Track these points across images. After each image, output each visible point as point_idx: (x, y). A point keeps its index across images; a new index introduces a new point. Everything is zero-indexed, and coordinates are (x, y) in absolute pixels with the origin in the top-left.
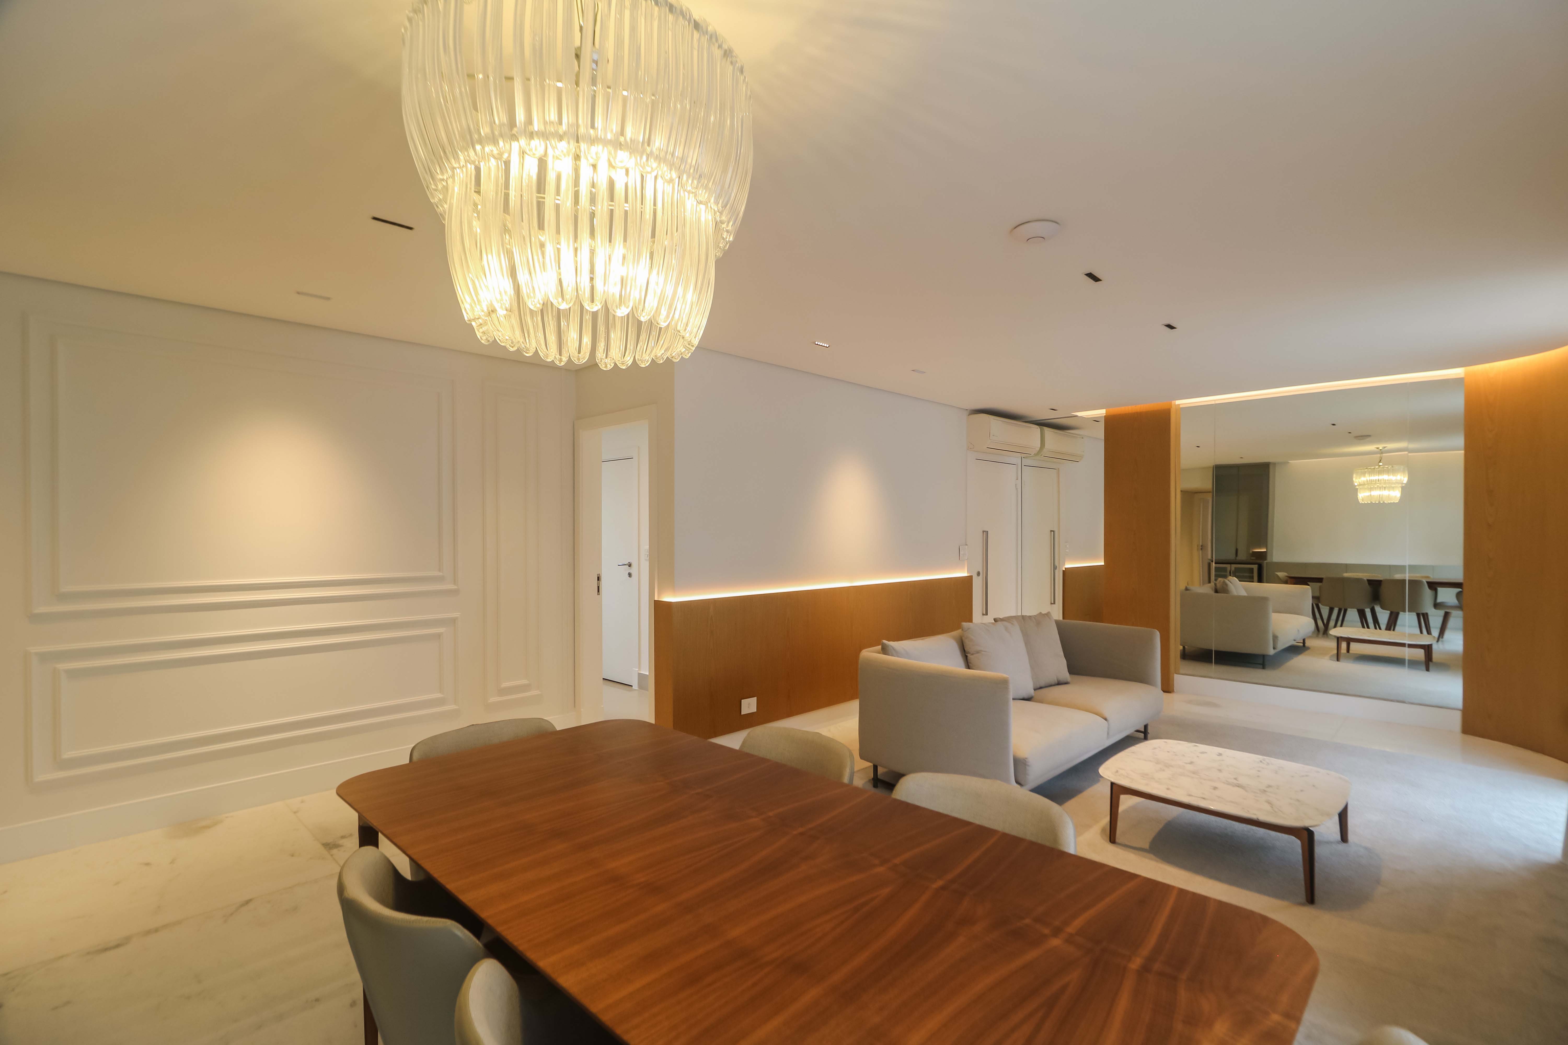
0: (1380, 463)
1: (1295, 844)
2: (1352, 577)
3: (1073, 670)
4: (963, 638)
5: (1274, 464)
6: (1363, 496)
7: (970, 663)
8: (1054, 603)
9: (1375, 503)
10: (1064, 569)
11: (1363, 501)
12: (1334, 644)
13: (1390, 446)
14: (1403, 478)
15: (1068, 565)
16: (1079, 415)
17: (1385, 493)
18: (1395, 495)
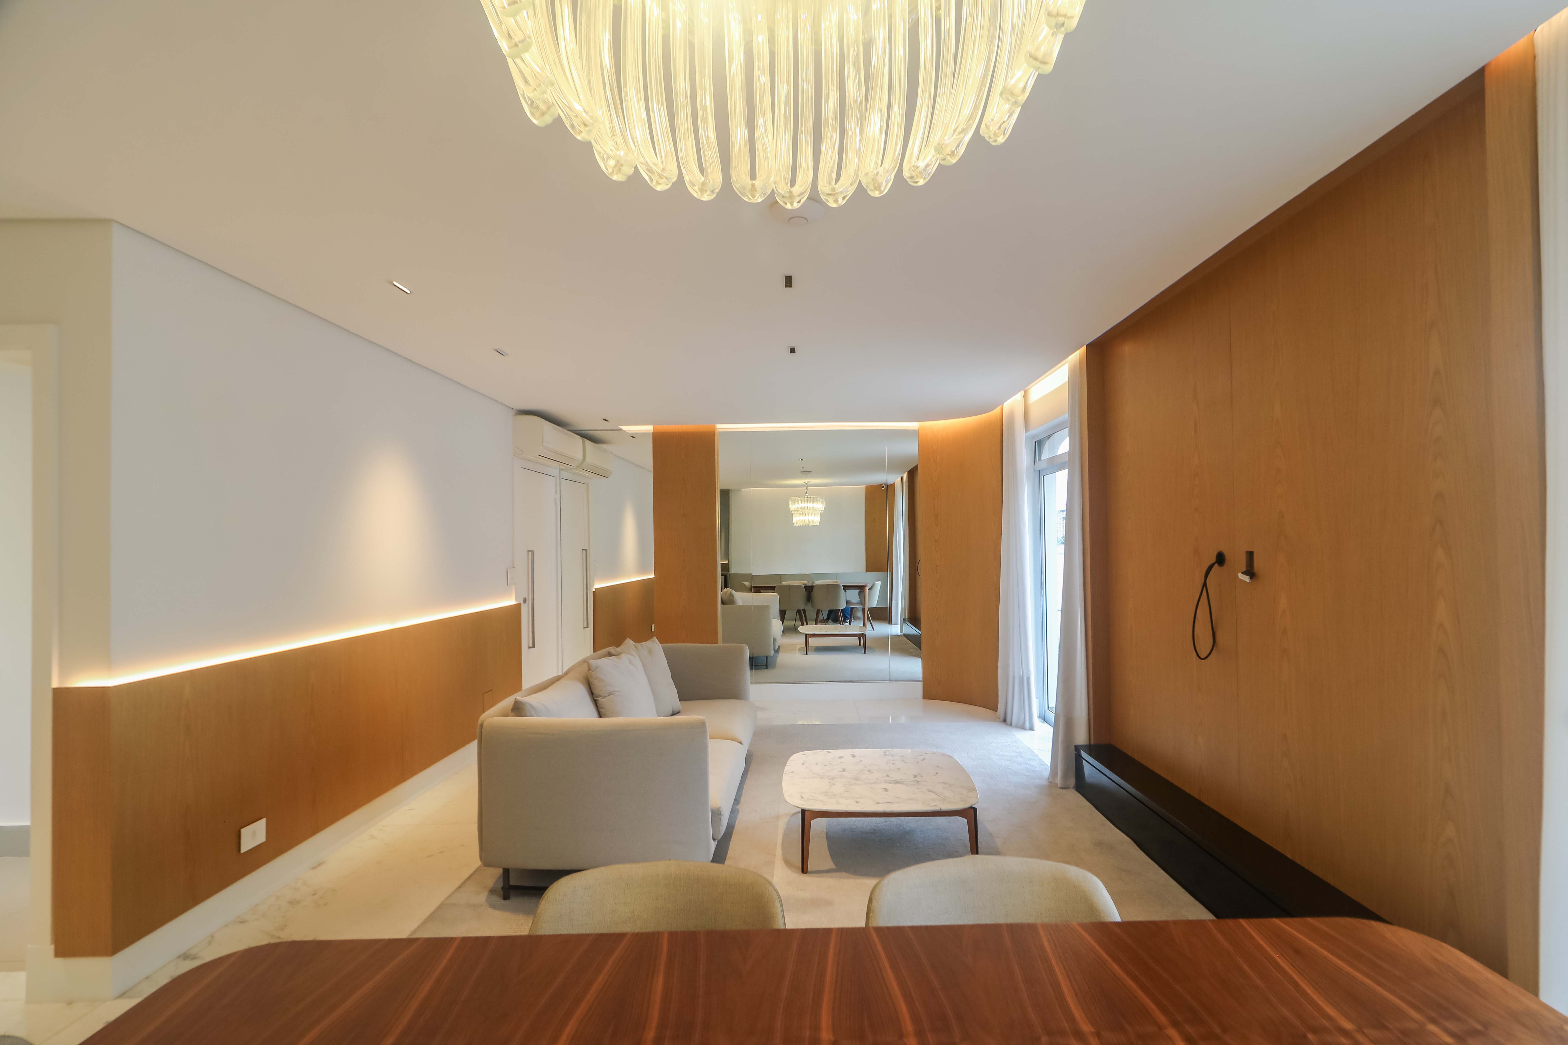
0: (806, 494)
1: (963, 822)
2: (791, 584)
3: (682, 698)
4: (591, 680)
5: (732, 490)
6: (797, 520)
7: (602, 708)
8: (587, 627)
9: (803, 526)
10: (594, 590)
11: (797, 524)
12: (803, 640)
13: (813, 481)
14: (820, 506)
15: (598, 585)
16: (624, 429)
17: (811, 518)
18: (816, 520)
